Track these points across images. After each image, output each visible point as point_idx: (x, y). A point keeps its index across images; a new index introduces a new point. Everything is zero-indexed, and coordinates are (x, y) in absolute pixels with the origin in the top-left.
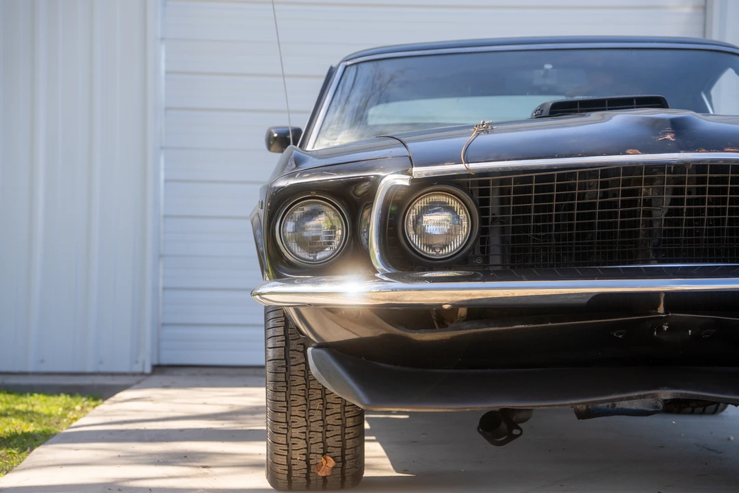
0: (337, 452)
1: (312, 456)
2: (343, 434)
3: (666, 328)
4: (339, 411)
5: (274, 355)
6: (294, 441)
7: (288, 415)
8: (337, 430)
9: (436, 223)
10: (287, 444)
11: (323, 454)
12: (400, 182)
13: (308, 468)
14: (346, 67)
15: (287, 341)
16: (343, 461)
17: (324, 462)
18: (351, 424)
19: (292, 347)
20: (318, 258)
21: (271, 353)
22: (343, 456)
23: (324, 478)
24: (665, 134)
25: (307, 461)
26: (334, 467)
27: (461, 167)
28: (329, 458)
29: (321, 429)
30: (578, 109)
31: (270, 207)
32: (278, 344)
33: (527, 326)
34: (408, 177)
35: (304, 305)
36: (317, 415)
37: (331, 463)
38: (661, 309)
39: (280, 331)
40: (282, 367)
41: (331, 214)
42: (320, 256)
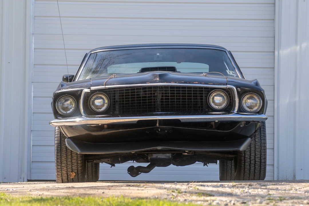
0: (76, 171)
1: (68, 172)
2: (77, 166)
3: (160, 130)
4: (76, 158)
5: (57, 142)
6: (63, 167)
7: (61, 160)
8: (76, 164)
9: (98, 102)
10: (61, 169)
11: (72, 172)
12: (87, 91)
13: (68, 176)
14: (91, 54)
15: (61, 138)
16: (78, 174)
17: (72, 174)
18: (80, 163)
19: (62, 140)
20: (68, 113)
21: (56, 142)
22: (78, 172)
23: (72, 179)
24: (157, 78)
25: (67, 174)
26: (75, 176)
27: (104, 87)
28: (73, 173)
29: (71, 164)
30: (150, 70)
31: (54, 99)
32: (58, 139)
33: (123, 130)
34: (90, 90)
35: (63, 126)
36: (70, 160)
37: (74, 174)
38: (158, 125)
39: (59, 135)
40: (59, 146)
41: (71, 100)
42: (68, 112)
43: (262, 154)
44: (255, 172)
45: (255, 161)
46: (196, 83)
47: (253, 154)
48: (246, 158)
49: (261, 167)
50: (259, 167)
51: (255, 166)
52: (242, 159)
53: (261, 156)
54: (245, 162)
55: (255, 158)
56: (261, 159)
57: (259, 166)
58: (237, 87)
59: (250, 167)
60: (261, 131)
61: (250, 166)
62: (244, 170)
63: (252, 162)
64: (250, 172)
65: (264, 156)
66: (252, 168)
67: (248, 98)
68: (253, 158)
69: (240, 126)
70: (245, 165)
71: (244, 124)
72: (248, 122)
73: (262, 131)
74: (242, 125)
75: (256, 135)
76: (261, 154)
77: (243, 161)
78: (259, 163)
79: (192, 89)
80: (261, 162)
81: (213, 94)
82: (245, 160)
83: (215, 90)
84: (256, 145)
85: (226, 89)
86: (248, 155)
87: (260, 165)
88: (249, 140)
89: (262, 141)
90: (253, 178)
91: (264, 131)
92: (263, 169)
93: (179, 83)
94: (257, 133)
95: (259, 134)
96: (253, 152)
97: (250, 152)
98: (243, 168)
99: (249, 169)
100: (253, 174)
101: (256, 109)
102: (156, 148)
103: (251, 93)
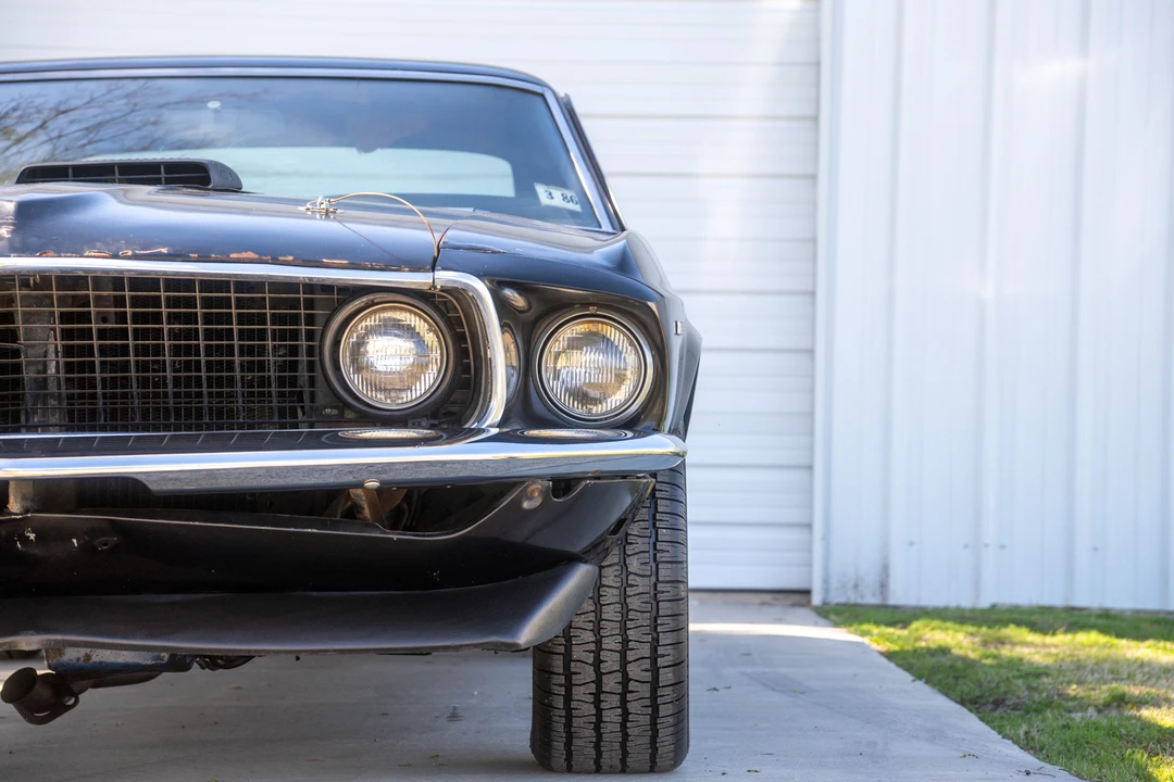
3: (32, 536)
38: (14, 507)
43: (665, 639)
44: (625, 736)
45: (626, 680)
46: (245, 255)
47: (611, 643)
48: (573, 664)
49: (655, 707)
50: (649, 710)
51: (624, 702)
52: (555, 670)
53: (654, 649)
54: (569, 686)
55: (624, 662)
56: (655, 670)
57: (648, 702)
58: (498, 283)
59: (599, 711)
60: (658, 516)
61: (597, 702)
62: (569, 725)
63: (611, 683)
64: (599, 736)
65: (671, 652)
66: (612, 717)
67: (575, 344)
68: (611, 662)
69: (517, 503)
70: (568, 698)
71: (545, 494)
72: (563, 485)
73: (665, 517)
74: (530, 498)
75: (627, 534)
76: (656, 641)
77: (562, 680)
78: (645, 690)
79: (232, 295)
80: (655, 684)
81: (361, 320)
82: (569, 675)
83: (371, 297)
84: (630, 591)
85: (433, 295)
86: (587, 647)
87: (654, 697)
88: (580, 575)
89: (664, 572)
90: (617, 762)
91: (678, 515)
92: (671, 720)
93: (135, 257)
94: (634, 529)
95: (647, 532)
96: (610, 628)
97: (597, 630)
98: (563, 713)
99: (593, 719)
100: (617, 746)
101: (622, 405)
102: (9, 643)
103: (592, 309)
